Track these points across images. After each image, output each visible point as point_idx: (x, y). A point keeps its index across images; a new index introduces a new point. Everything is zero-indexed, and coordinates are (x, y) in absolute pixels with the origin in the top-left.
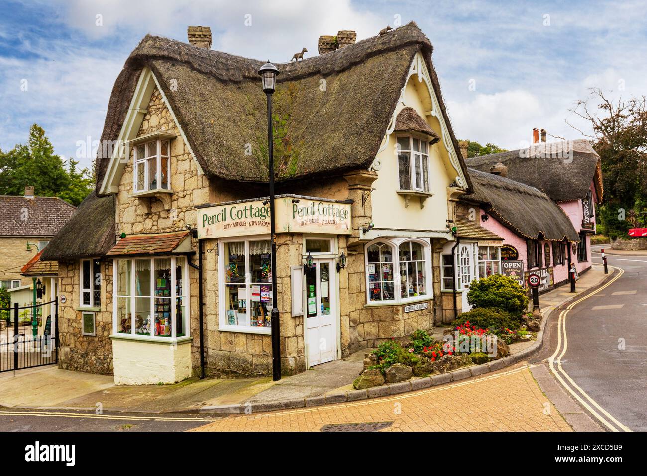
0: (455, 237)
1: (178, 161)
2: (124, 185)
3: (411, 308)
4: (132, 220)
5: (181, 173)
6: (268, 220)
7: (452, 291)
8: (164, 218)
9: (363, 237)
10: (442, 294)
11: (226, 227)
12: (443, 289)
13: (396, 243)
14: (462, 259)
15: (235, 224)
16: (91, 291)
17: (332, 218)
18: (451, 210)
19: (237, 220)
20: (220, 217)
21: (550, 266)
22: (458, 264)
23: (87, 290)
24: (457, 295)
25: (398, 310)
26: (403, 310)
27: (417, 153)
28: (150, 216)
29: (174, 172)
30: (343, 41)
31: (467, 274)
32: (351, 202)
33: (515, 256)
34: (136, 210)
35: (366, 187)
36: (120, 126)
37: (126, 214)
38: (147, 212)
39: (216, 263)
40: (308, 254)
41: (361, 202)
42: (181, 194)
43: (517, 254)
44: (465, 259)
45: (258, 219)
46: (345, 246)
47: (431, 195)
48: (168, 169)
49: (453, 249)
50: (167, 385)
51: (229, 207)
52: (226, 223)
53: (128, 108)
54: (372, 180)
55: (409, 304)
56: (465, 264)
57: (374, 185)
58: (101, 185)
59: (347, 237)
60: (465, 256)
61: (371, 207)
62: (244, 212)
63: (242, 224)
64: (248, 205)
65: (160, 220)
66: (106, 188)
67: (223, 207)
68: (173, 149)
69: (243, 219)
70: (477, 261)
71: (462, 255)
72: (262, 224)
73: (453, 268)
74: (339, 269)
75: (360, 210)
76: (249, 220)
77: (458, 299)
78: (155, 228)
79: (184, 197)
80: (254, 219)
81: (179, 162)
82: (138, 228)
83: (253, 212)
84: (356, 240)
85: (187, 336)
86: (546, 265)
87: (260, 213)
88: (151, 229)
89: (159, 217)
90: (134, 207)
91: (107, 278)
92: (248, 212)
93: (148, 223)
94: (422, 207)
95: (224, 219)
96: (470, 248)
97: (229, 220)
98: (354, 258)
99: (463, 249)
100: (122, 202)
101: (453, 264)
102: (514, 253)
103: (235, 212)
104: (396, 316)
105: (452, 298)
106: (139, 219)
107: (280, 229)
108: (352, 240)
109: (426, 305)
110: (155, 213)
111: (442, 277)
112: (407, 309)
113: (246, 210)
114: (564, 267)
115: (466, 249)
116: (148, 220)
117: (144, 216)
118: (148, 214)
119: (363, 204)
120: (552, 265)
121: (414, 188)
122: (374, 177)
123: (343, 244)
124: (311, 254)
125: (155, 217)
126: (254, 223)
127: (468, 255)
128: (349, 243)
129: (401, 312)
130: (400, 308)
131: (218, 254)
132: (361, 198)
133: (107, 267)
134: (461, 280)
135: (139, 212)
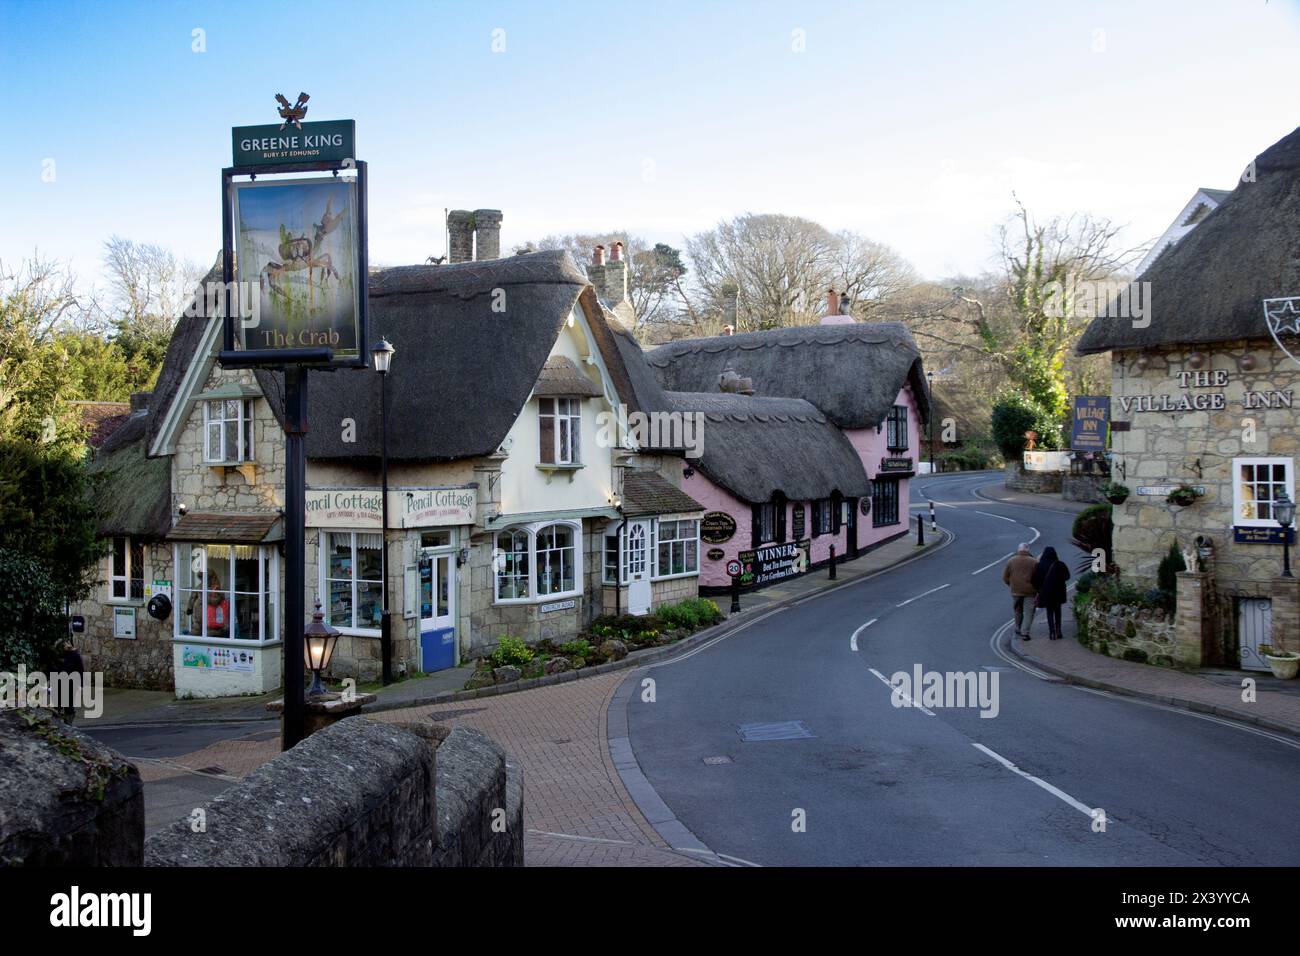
0: (621, 513)
1: (264, 426)
2: (185, 445)
3: (550, 607)
4: (198, 493)
5: (268, 441)
6: (380, 513)
7: (614, 583)
8: (244, 494)
9: (489, 527)
10: (604, 586)
11: (330, 516)
12: (604, 581)
13: (534, 529)
14: (631, 542)
15: (341, 514)
16: (127, 578)
17: (453, 507)
18: (616, 479)
19: (343, 509)
20: (322, 504)
21: (804, 538)
22: (625, 548)
23: (119, 578)
24: (621, 589)
25: (532, 610)
26: (539, 611)
27: (564, 417)
28: (224, 490)
29: (258, 439)
30: (484, 225)
31: (640, 561)
32: (474, 486)
33: (731, 528)
34: (203, 480)
35: (495, 469)
36: (183, 373)
37: (187, 482)
38: (220, 484)
39: (316, 554)
40: (423, 549)
41: (487, 487)
42: (269, 468)
43: (735, 526)
44: (637, 541)
45: (368, 511)
46: (467, 537)
47: (582, 468)
48: (252, 435)
49: (618, 530)
50: (252, 695)
51: (333, 494)
52: (328, 511)
53: (194, 351)
54: (502, 460)
55: (548, 603)
56: (637, 547)
57: (504, 466)
58: (153, 444)
59: (471, 526)
60: (637, 536)
61: (500, 491)
62: (351, 503)
63: (349, 514)
64: (357, 494)
65: (239, 497)
66: (160, 448)
67: (326, 493)
68: (257, 411)
69: (351, 509)
70: (657, 542)
71: (632, 536)
72: (372, 517)
73: (617, 554)
74: (459, 564)
75: (487, 496)
76: (358, 510)
77: (623, 594)
78: (230, 505)
79: (273, 471)
80: (363, 510)
81: (267, 428)
82: (207, 503)
83: (363, 502)
84: (481, 531)
85: (276, 638)
86: (794, 537)
87: (370, 504)
88: (226, 506)
89: (238, 492)
90: (200, 476)
91: (155, 563)
92: (357, 502)
93: (222, 499)
94: (571, 481)
95: (327, 506)
96: (646, 525)
97: (333, 508)
98: (479, 549)
99: (634, 528)
100: (181, 467)
101: (617, 548)
102: (729, 525)
103: (340, 500)
104: (529, 617)
105: (614, 593)
106: (207, 491)
107: (394, 523)
108: (476, 531)
109: (572, 603)
110: (232, 487)
111: (604, 565)
112: (544, 608)
113: (354, 499)
114: (836, 537)
115: (640, 527)
116: (220, 495)
117: (215, 489)
118: (221, 487)
119: (490, 488)
120: (807, 535)
121: (559, 462)
122: (504, 457)
123: (465, 534)
124: (427, 548)
125: (232, 492)
126: (364, 515)
127: (642, 535)
128: (472, 534)
129: (536, 612)
130: (536, 608)
131: (318, 545)
132: (487, 481)
133: (155, 548)
134: (629, 569)
135: (207, 482)
